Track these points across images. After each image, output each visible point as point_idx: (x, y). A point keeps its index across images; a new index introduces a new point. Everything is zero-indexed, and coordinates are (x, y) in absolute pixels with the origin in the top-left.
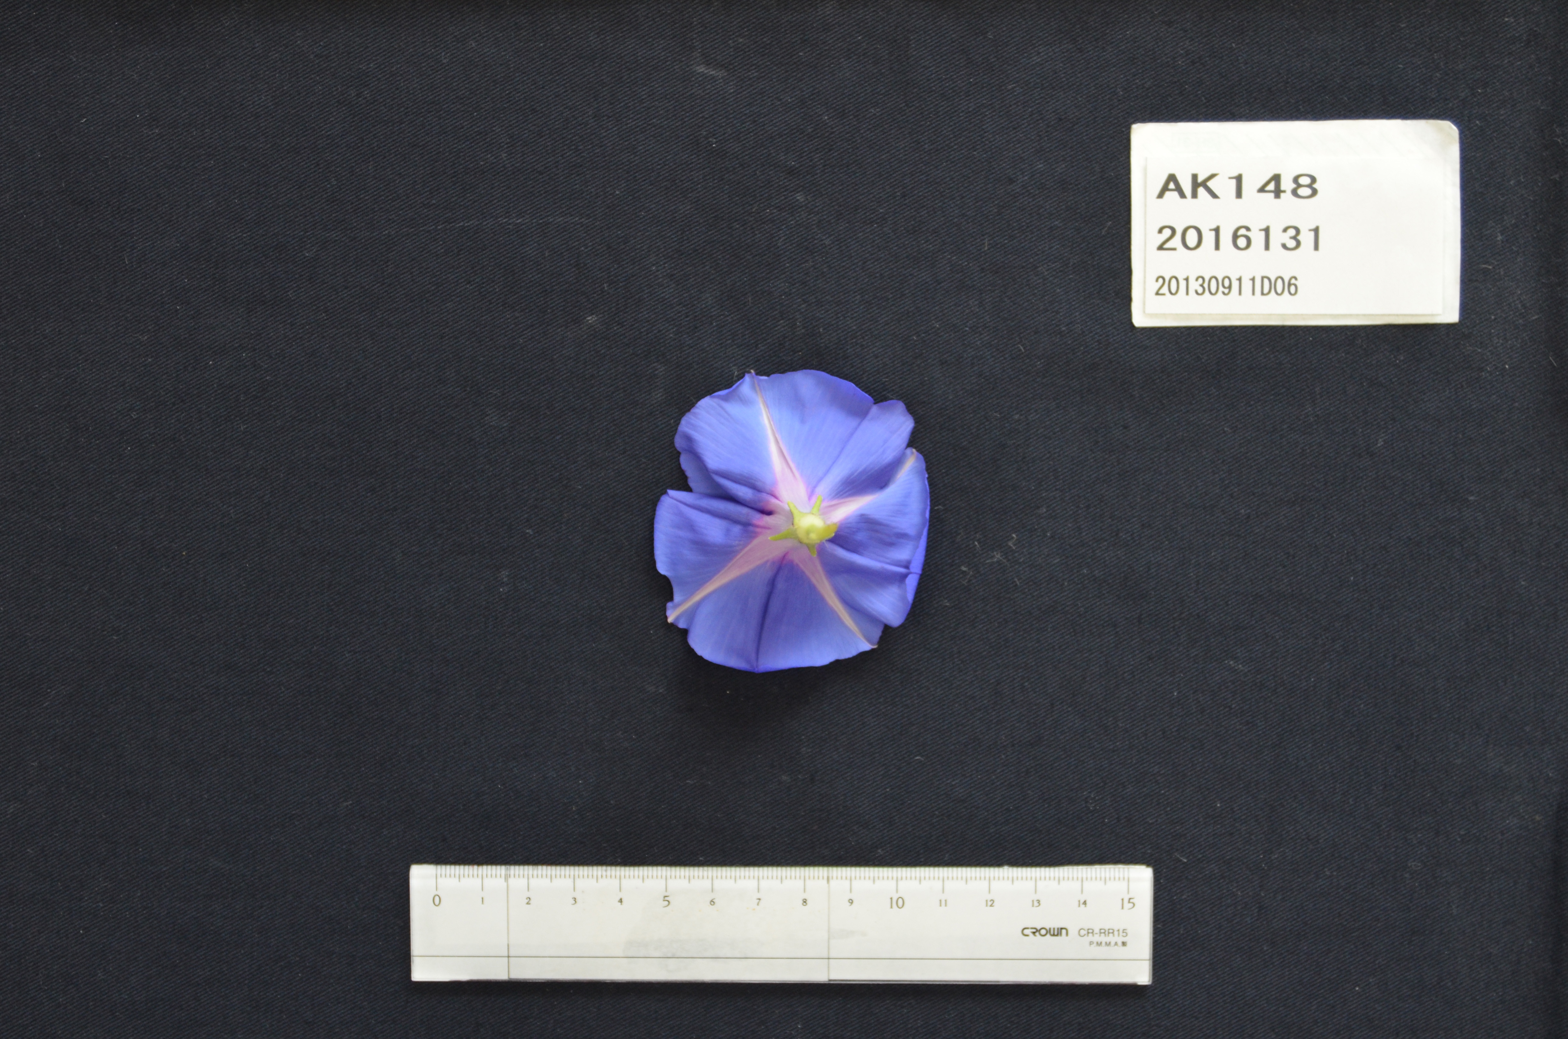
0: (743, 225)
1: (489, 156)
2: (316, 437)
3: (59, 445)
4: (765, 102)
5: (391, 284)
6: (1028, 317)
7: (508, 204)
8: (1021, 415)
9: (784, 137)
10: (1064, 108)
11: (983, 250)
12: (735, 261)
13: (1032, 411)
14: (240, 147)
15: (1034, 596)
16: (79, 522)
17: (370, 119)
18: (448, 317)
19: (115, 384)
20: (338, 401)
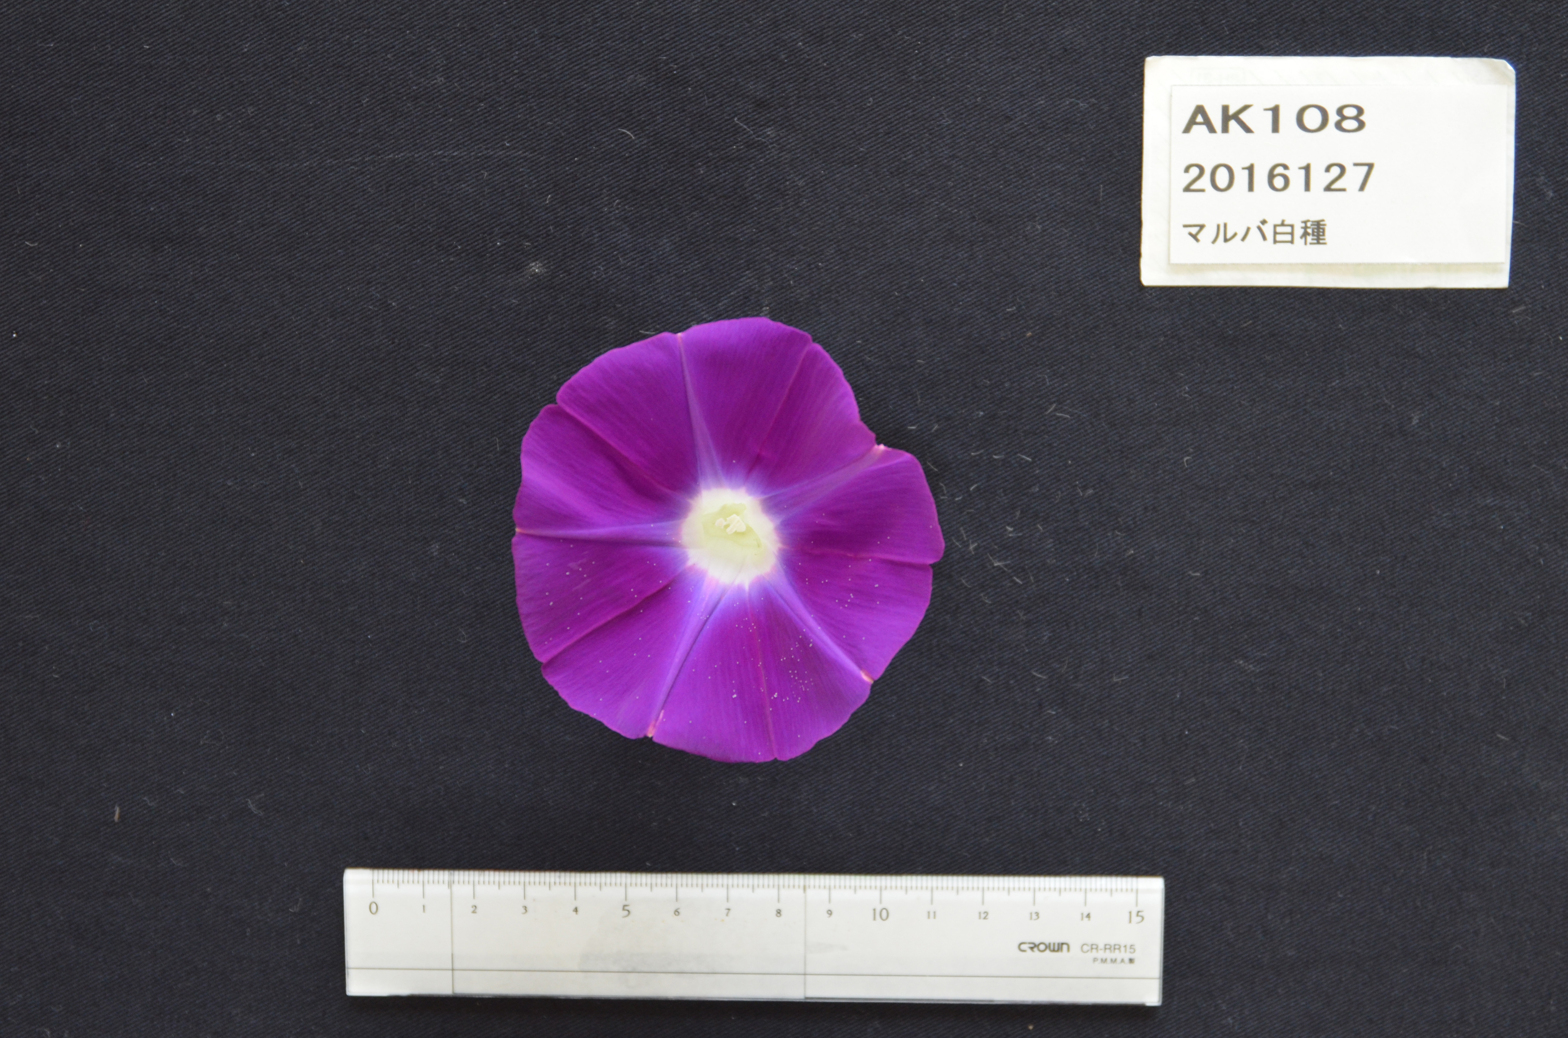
0: (706, 163)
1: (423, 80)
2: (228, 391)
5: (312, 223)
6: (1023, 273)
7: (444, 135)
8: (1014, 382)
9: (754, 64)
10: (1071, 37)
11: (975, 196)
12: (696, 203)
13: (1027, 378)
14: (144, 65)
17: (290, 36)
18: (375, 260)
20: (252, 351)
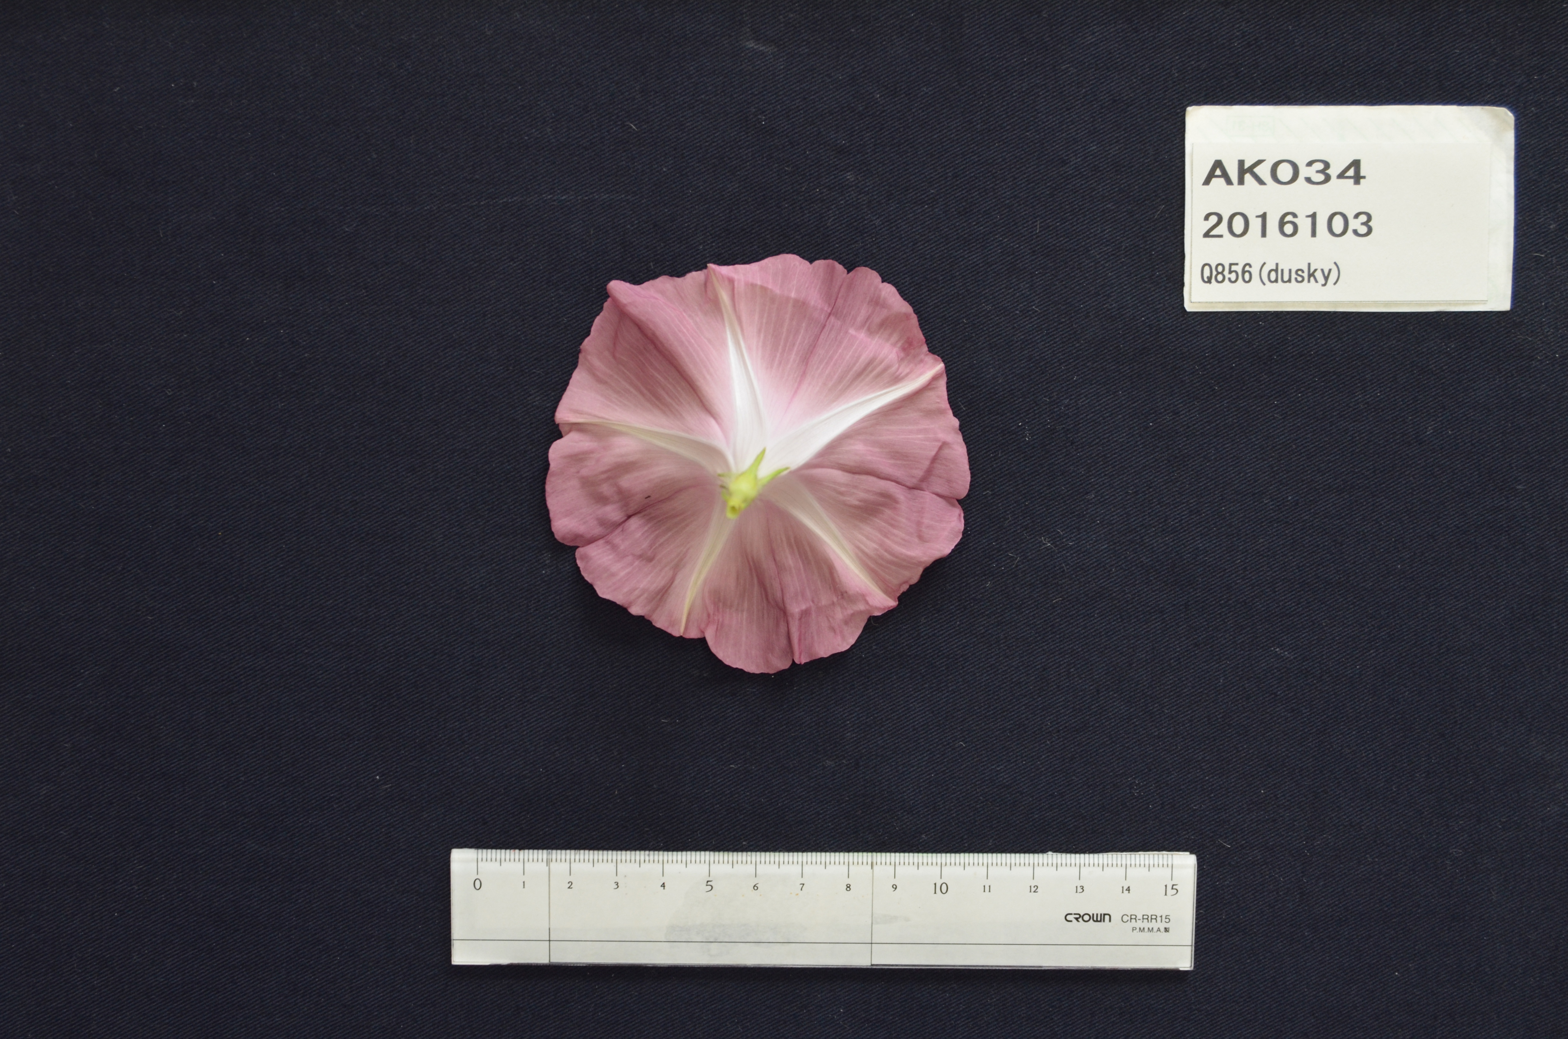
0: (792, 205)
1: (534, 130)
2: (356, 415)
3: (92, 421)
4: (816, 79)
5: (432, 261)
6: (1079, 301)
7: (553, 180)
8: (1071, 400)
9: (835, 115)
10: (1119, 89)
11: (1034, 233)
12: (783, 241)
13: (1082, 396)
14: (278, 119)
15: (1081, 582)
16: (112, 500)
17: (412, 91)
18: (491, 294)
19: (149, 360)
20: (378, 379)
